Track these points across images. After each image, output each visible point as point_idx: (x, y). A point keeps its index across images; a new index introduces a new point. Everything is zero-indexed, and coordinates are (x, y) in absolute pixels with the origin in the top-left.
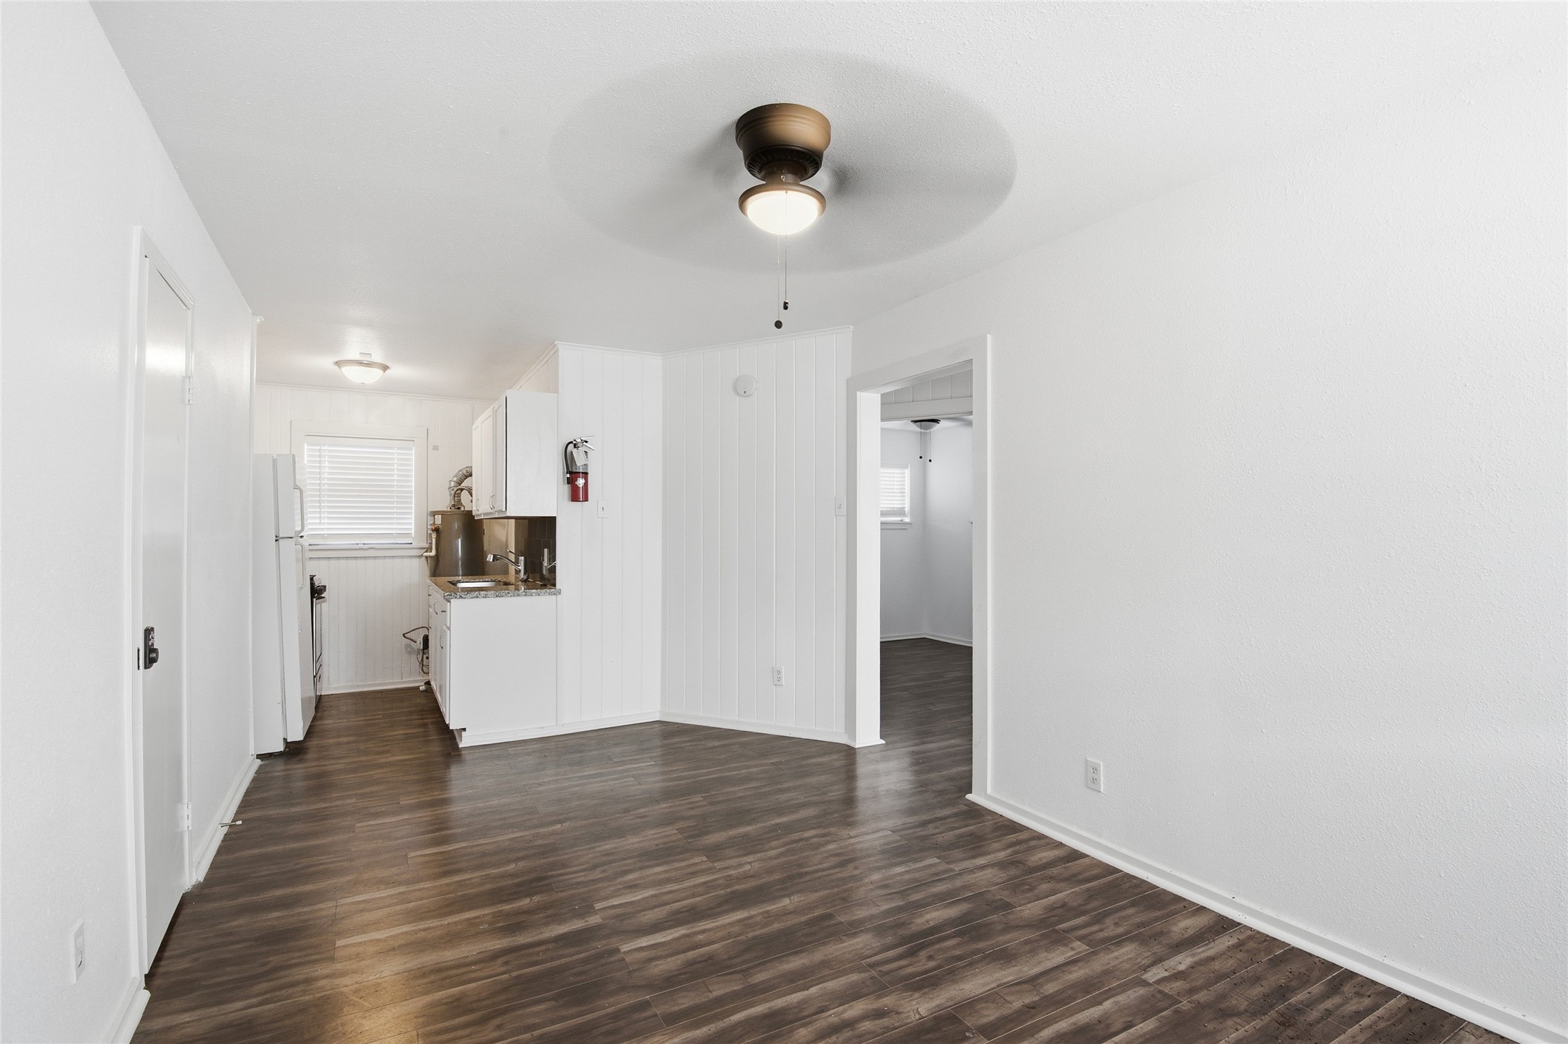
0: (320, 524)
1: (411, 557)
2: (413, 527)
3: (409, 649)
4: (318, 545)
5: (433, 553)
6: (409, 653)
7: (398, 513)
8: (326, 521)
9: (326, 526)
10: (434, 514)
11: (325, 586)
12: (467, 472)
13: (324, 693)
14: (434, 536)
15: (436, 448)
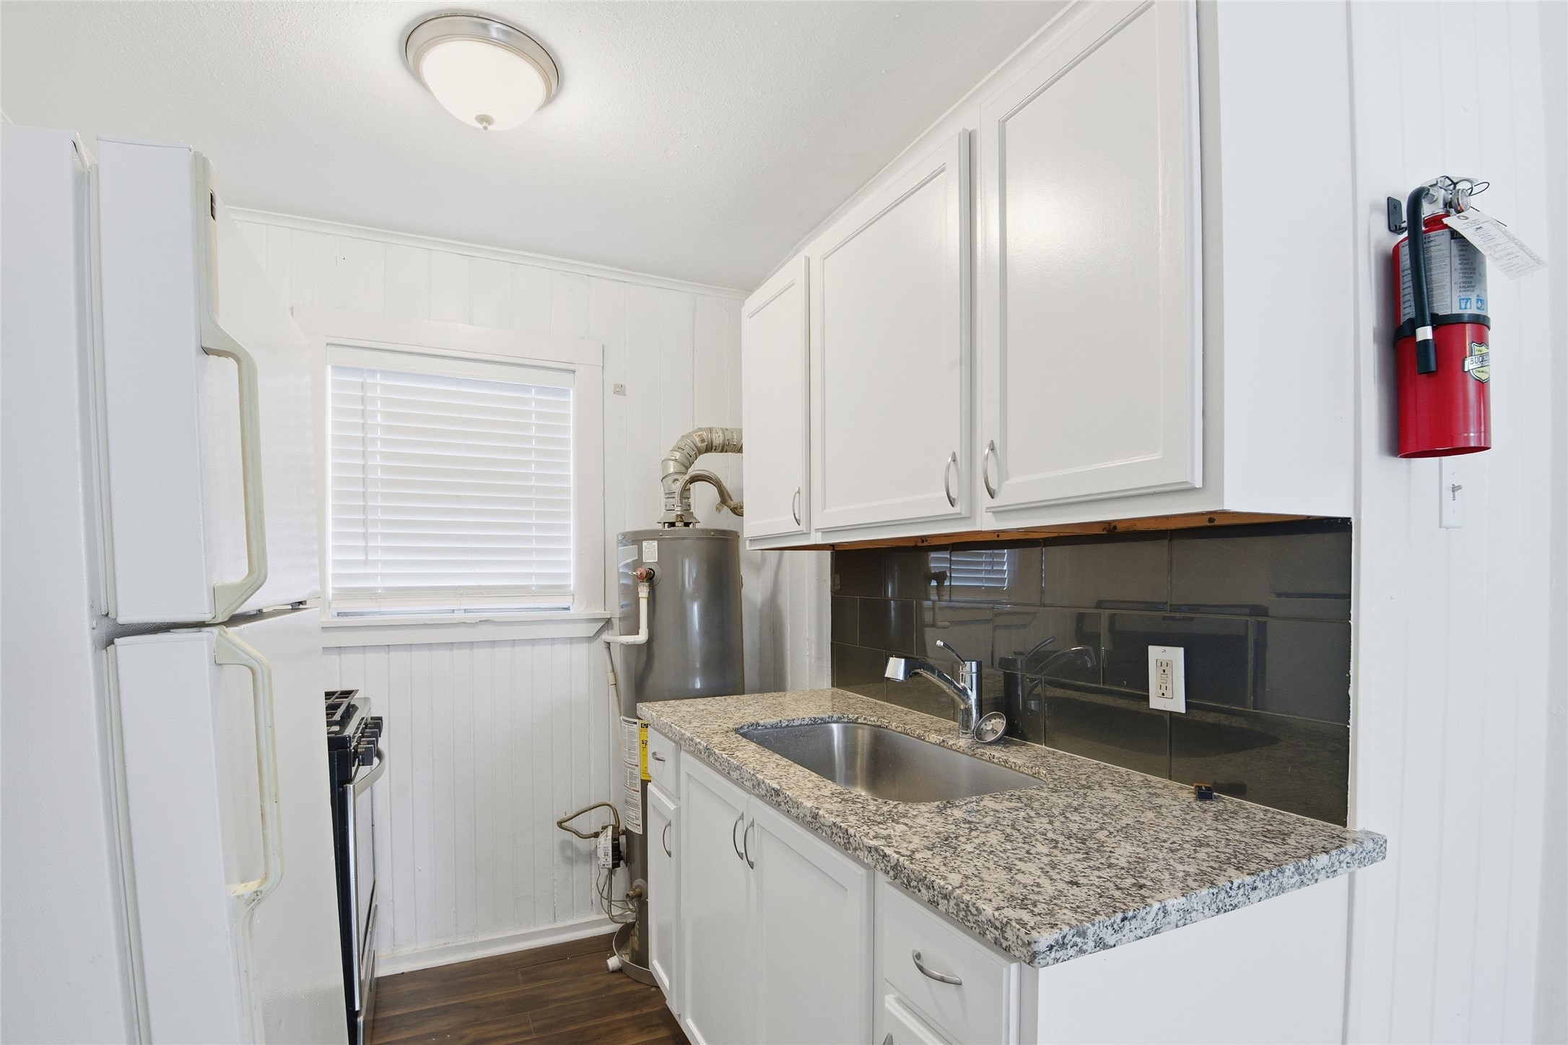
0: (366, 563)
1: (571, 640)
2: (572, 570)
3: (569, 853)
4: (361, 614)
5: (642, 637)
6: (570, 861)
7: (539, 539)
8: (380, 556)
9: (380, 569)
10: (636, 538)
11: (380, 718)
12: (703, 441)
13: (381, 972)
14: (643, 592)
15: (620, 390)
